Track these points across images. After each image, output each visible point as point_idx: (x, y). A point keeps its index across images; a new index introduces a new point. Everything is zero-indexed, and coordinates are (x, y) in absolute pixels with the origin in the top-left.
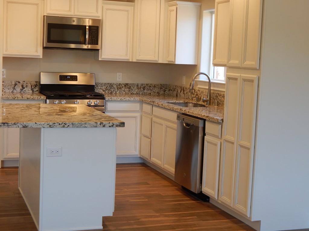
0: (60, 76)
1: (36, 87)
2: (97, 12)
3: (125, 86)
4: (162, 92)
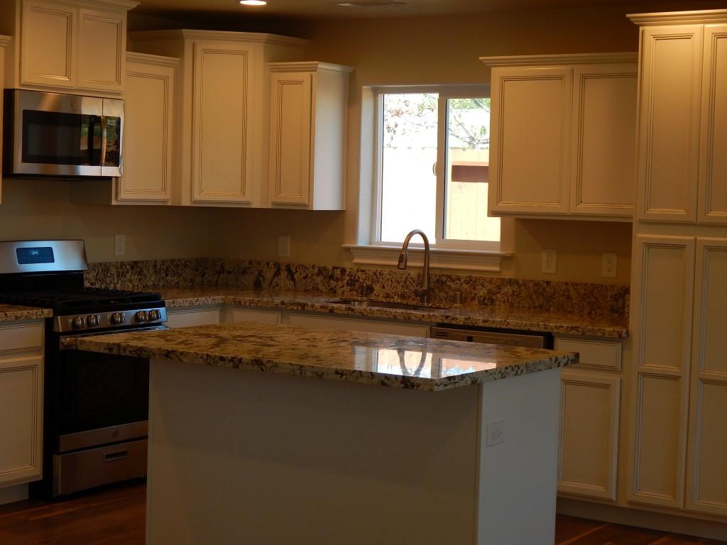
0: (17, 249)
2: (118, 80)
3: (132, 268)
4: (198, 279)
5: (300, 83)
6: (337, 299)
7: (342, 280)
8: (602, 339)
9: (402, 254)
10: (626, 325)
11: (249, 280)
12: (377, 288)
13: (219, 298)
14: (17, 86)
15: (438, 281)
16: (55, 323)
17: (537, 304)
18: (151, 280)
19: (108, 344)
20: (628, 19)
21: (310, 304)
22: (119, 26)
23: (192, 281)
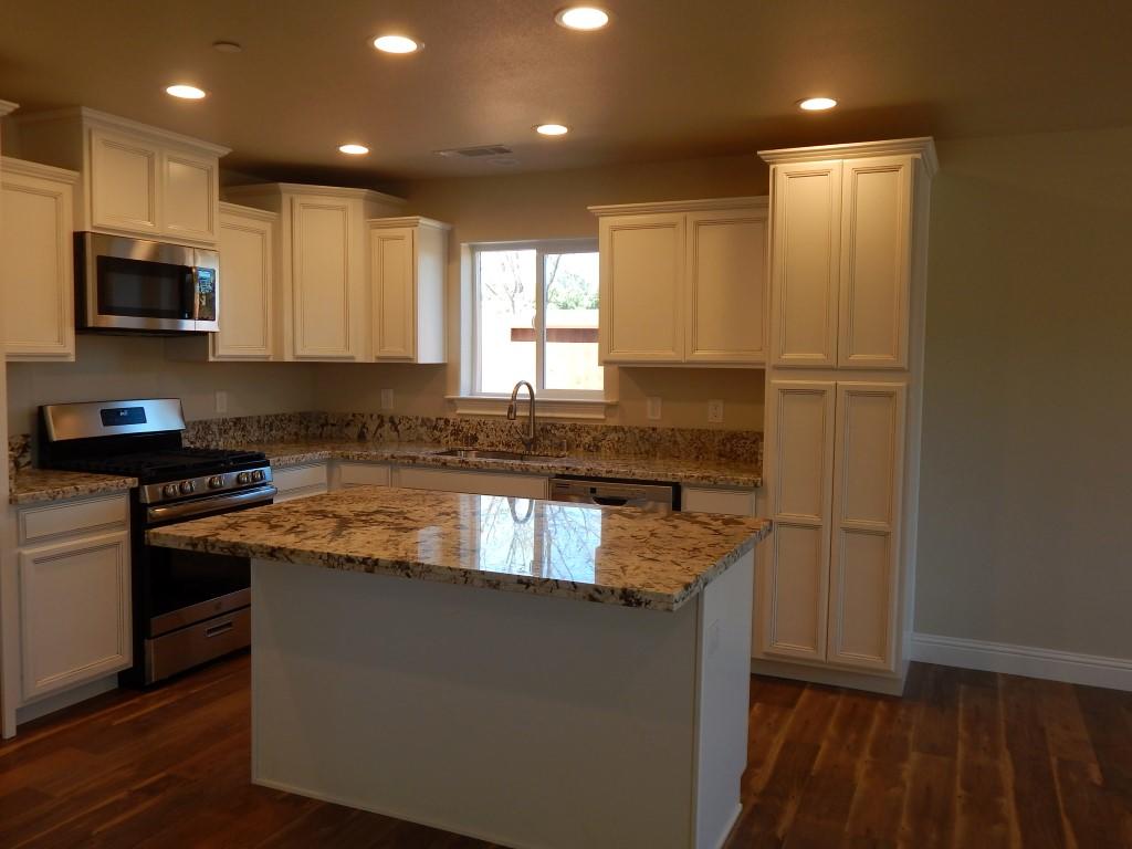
0: (102, 411)
1: (24, 451)
2: (210, 229)
3: (235, 424)
4: (303, 432)
5: (402, 238)
6: (444, 450)
7: (446, 430)
8: (737, 488)
9: (512, 404)
10: (759, 472)
11: (353, 431)
12: (481, 437)
13: (325, 453)
14: (88, 228)
15: (542, 429)
16: (142, 492)
17: (643, 450)
18: (255, 434)
19: (191, 538)
20: (759, 156)
21: (421, 456)
22: (209, 172)
23: (296, 434)
